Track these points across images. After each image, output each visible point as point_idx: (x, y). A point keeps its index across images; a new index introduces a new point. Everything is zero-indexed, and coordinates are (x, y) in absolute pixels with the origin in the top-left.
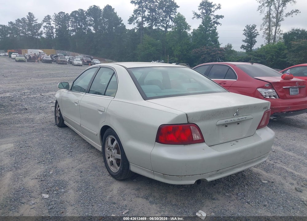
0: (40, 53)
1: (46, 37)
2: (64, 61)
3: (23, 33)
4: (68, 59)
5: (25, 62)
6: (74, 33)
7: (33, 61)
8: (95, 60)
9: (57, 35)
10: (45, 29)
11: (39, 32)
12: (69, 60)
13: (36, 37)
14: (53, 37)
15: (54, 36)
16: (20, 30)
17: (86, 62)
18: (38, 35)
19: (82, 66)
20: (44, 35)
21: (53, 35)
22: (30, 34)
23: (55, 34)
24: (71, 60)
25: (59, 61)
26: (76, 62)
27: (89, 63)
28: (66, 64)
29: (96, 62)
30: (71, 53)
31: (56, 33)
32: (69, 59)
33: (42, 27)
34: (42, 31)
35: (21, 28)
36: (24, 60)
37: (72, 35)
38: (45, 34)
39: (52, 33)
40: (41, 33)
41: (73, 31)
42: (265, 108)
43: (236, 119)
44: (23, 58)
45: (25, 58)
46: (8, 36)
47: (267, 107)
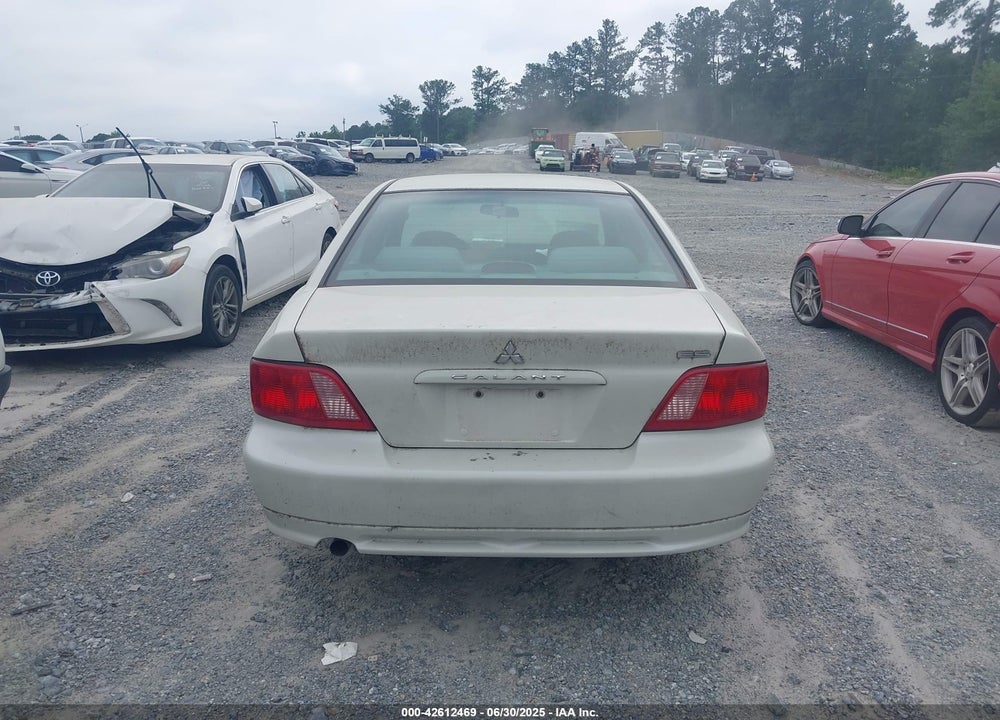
0: (607, 142)
1: (643, 92)
2: (672, 167)
3: (582, 82)
4: (688, 161)
5: (563, 170)
6: (729, 74)
7: (583, 167)
8: (777, 162)
9: (674, 84)
10: (645, 66)
11: (626, 77)
12: (690, 165)
13: (617, 93)
14: (664, 90)
15: (668, 88)
16: (577, 75)
17: (741, 171)
18: (623, 87)
19: (724, 182)
20: (638, 87)
21: (665, 83)
22: (600, 85)
23: (670, 82)
24: (694, 165)
25: (655, 166)
26: (706, 170)
27: (751, 174)
28: (677, 176)
29: (779, 168)
30: (711, 139)
31: (673, 79)
32: (692, 159)
33: (637, 62)
34: (634, 75)
35: (579, 70)
36: (561, 167)
37: (720, 81)
38: (642, 82)
39: (663, 77)
40: (632, 82)
41: (727, 66)
42: (692, 355)
43: (507, 374)
44: (558, 160)
45: (563, 159)
46: (545, 95)
47: (704, 353)
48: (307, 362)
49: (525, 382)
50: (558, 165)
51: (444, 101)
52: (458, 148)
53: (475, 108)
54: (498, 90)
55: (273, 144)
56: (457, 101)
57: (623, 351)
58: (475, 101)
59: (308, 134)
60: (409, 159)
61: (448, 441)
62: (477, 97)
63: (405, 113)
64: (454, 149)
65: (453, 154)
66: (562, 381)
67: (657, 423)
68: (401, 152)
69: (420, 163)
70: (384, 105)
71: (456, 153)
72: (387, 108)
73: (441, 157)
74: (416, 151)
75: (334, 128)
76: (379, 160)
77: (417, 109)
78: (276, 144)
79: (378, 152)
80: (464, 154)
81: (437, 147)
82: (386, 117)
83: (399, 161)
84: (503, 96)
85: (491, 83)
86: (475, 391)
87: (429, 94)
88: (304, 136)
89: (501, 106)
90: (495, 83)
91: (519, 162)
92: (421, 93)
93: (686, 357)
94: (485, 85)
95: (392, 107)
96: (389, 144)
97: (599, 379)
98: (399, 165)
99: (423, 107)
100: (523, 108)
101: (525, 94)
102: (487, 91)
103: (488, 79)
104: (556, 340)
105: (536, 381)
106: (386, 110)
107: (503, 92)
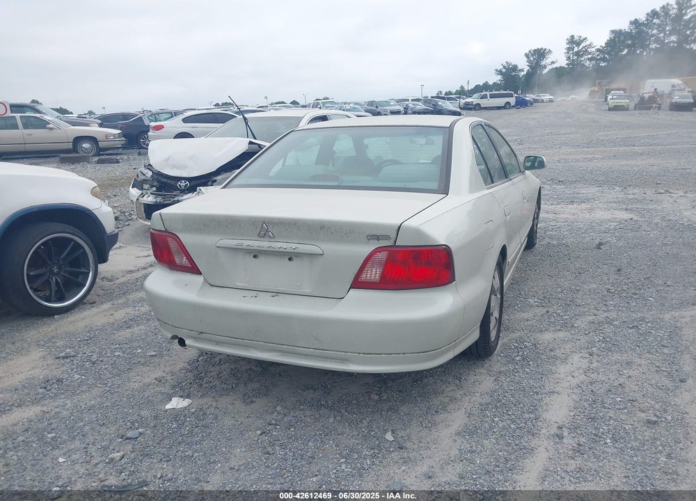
0: (673, 86)
3: (657, 41)
7: (646, 108)
13: (688, 46)
16: (653, 35)
22: (673, 42)
35: (655, 31)
36: (627, 107)
42: (378, 238)
43: (264, 244)
44: (624, 102)
45: (628, 101)
46: (624, 53)
47: (387, 237)
48: (166, 231)
49: (275, 250)
50: (624, 106)
51: (543, 63)
52: (547, 97)
53: (566, 66)
54: (586, 52)
55: (408, 100)
56: (553, 63)
57: (332, 233)
58: (567, 62)
59: (444, 93)
60: (507, 106)
61: (239, 284)
62: (569, 58)
63: (514, 74)
64: (543, 98)
65: (543, 101)
66: (296, 251)
67: (358, 284)
68: (501, 102)
69: (515, 109)
70: (499, 69)
71: (545, 100)
72: (500, 71)
73: (532, 104)
74: (512, 101)
75: (462, 87)
76: (485, 108)
77: (522, 70)
78: (410, 101)
79: (484, 103)
80: (551, 101)
81: (529, 97)
82: (499, 77)
83: (499, 108)
84: (590, 56)
85: (581, 47)
86: (253, 254)
87: (532, 59)
88: (441, 93)
89: (587, 63)
90: (584, 47)
91: (594, 105)
92: (526, 59)
93: (373, 239)
94: (576, 49)
95: (504, 70)
96: (492, 96)
97: (318, 251)
98: (498, 111)
99: (527, 68)
100: (605, 64)
101: (608, 54)
102: (577, 54)
103: (578, 44)
104: (289, 223)
105: (281, 250)
106: (500, 72)
107: (590, 53)
